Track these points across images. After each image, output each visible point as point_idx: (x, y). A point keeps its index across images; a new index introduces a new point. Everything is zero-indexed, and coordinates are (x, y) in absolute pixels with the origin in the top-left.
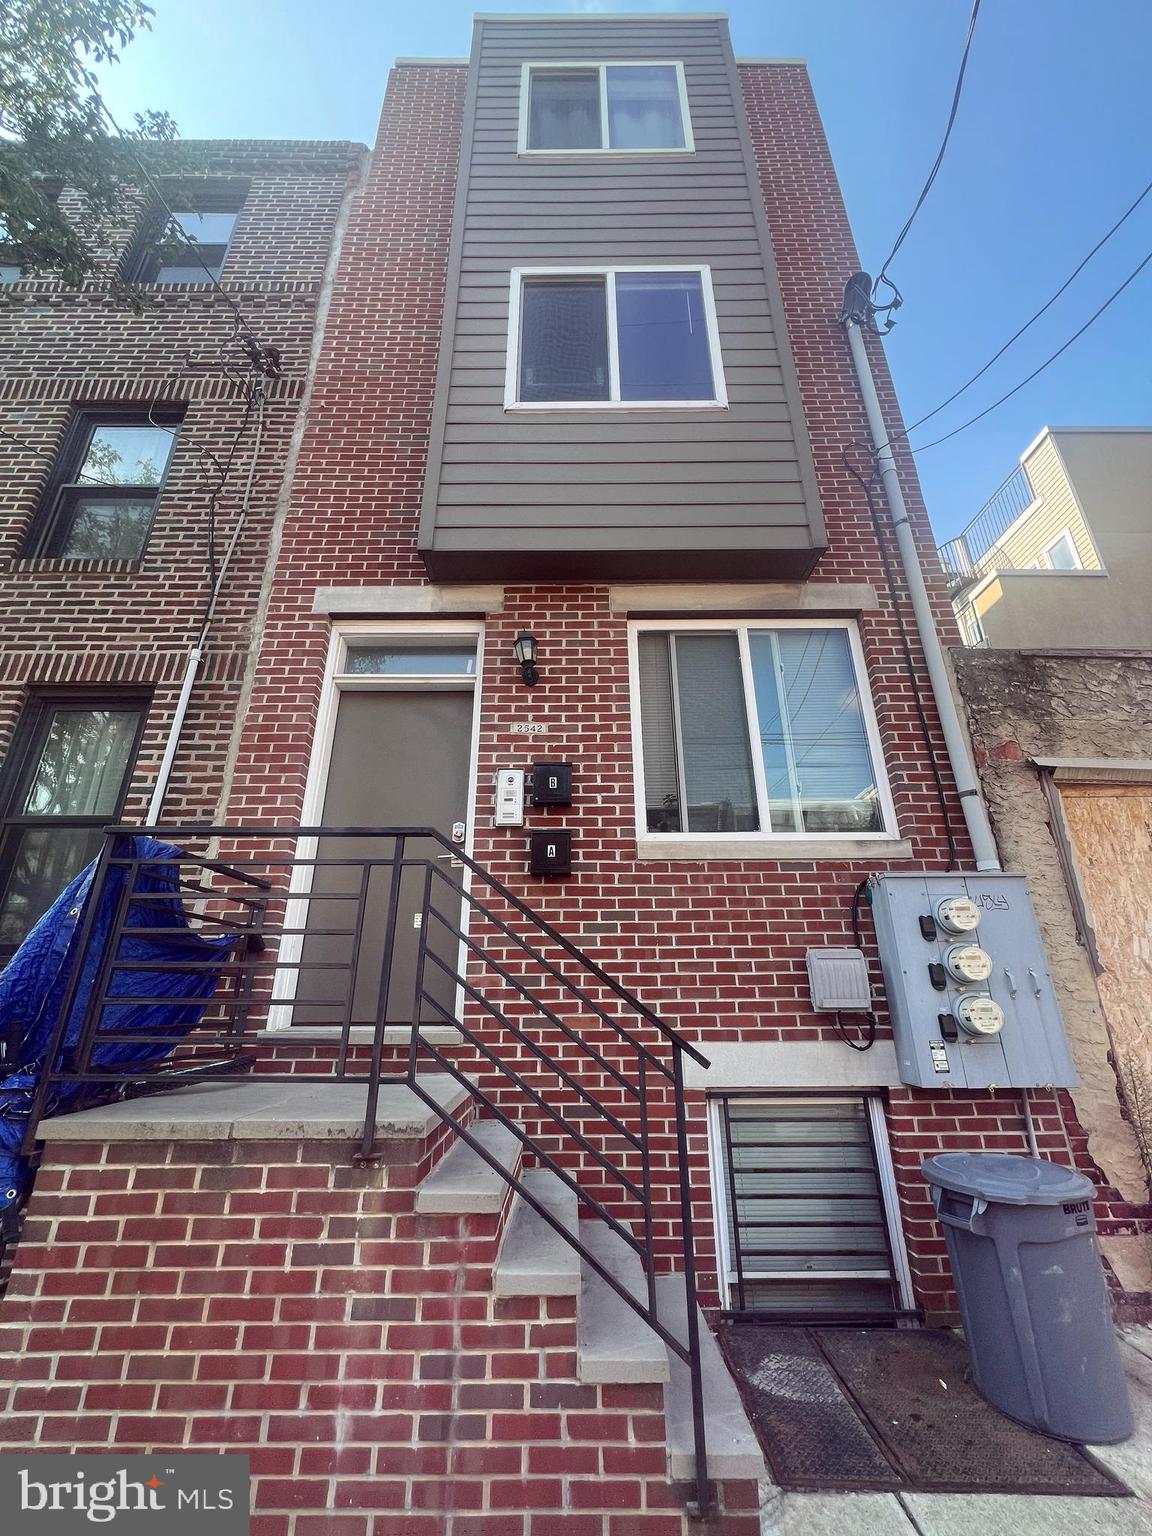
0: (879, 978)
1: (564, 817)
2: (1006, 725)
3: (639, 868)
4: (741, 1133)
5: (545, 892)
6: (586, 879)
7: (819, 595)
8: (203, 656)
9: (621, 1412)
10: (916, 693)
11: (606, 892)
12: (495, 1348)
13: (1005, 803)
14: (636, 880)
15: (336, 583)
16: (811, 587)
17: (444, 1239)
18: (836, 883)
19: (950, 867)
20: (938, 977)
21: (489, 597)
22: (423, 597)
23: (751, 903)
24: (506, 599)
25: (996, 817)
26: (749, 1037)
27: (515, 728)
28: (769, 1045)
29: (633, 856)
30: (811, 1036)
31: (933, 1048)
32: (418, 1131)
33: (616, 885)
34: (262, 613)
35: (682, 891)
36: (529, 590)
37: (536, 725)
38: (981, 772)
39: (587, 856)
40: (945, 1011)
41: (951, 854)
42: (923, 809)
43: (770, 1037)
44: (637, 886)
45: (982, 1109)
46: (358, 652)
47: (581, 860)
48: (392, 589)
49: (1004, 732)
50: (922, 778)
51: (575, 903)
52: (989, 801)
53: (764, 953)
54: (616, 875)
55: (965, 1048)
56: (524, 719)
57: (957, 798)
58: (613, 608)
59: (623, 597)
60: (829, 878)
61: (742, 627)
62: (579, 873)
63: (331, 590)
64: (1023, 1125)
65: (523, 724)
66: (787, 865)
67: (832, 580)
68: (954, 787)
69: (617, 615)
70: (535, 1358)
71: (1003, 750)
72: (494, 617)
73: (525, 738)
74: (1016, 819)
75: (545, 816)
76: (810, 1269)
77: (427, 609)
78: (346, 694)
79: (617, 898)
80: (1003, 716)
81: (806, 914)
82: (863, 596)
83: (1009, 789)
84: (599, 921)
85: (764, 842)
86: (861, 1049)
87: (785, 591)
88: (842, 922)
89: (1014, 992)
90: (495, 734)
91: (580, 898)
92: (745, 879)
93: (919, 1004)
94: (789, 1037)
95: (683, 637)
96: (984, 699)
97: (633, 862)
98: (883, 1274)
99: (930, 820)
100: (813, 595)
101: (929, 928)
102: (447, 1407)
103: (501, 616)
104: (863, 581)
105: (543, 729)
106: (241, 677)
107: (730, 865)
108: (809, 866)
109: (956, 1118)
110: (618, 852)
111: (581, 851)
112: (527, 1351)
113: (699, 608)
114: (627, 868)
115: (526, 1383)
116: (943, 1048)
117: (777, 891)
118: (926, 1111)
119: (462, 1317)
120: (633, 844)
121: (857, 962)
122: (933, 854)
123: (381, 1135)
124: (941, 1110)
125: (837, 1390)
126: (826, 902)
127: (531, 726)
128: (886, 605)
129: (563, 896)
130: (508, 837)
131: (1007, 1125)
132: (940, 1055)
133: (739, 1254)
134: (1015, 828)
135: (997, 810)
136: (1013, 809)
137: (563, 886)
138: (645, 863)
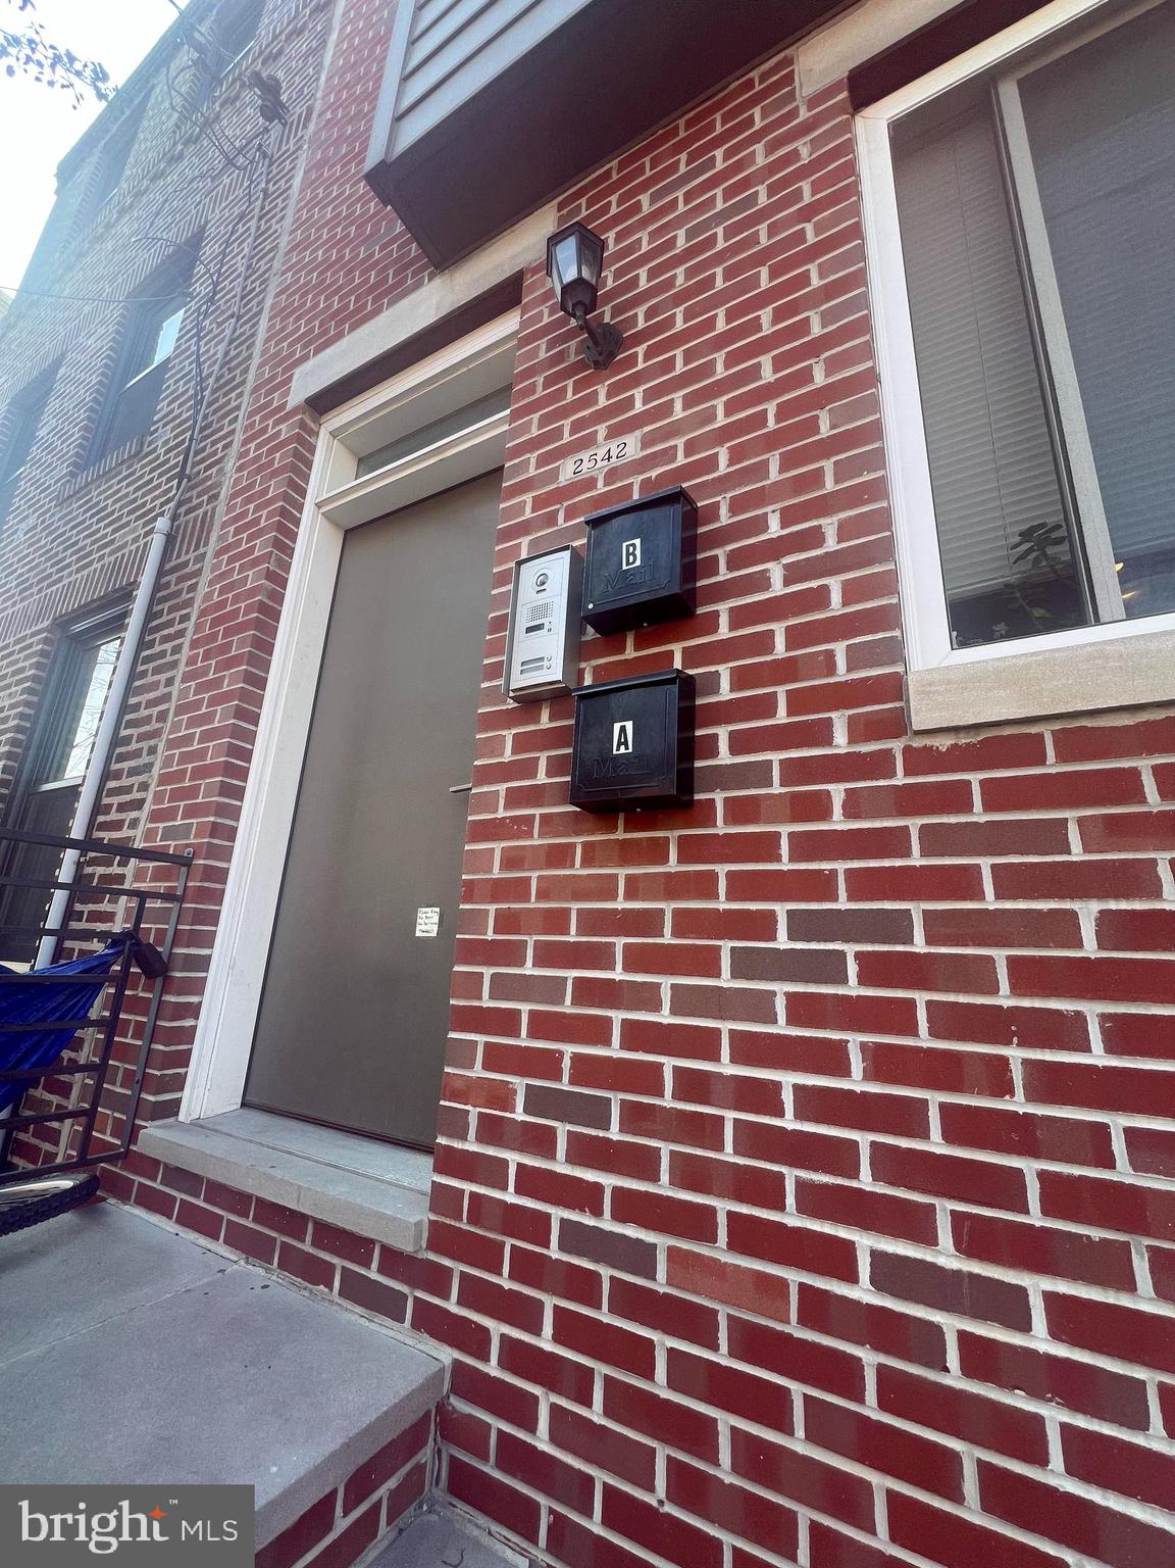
1: (679, 646)
3: (918, 760)
5: (627, 853)
6: (740, 811)
11: (805, 847)
14: (909, 801)
15: (318, 350)
21: (527, 239)
22: (426, 304)
27: (567, 471)
29: (897, 725)
33: (838, 822)
35: (1117, 830)
36: (608, 173)
37: (614, 446)
39: (739, 744)
44: (914, 824)
47: (725, 757)
48: (384, 316)
51: (705, 886)
54: (837, 791)
56: (589, 442)
58: (807, 92)
59: (833, 49)
62: (719, 797)
63: (310, 363)
65: (585, 455)
73: (590, 484)
75: (630, 652)
79: (841, 866)
84: (782, 942)
90: (528, 496)
91: (722, 869)
97: (896, 746)
105: (629, 447)
106: (206, 542)
110: (839, 720)
111: (723, 733)
114: (880, 764)
120: (895, 687)
127: (601, 452)
129: (673, 865)
130: (545, 721)
137: (673, 835)
138: (943, 743)
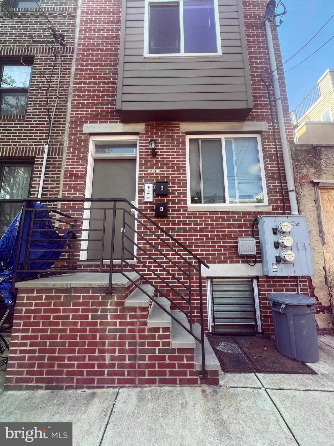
0: (259, 246)
1: (165, 199)
2: (305, 169)
3: (188, 214)
4: (216, 288)
5: (160, 221)
6: (172, 217)
7: (249, 126)
8: (49, 148)
9: (182, 355)
10: (278, 159)
11: (178, 221)
12: (148, 340)
13: (302, 194)
14: (187, 218)
15: (90, 123)
16: (246, 123)
17: (133, 313)
18: (248, 219)
19: (284, 213)
20: (277, 245)
21: (140, 127)
22: (119, 127)
23: (222, 224)
24: (146, 128)
25: (299, 198)
26: (220, 262)
27: (150, 171)
28: (225, 265)
29: (186, 211)
30: (238, 262)
31: (273, 265)
32: (124, 285)
33: (181, 219)
34: (67, 133)
35: (201, 221)
36: (153, 124)
37: (156, 170)
38: (296, 184)
39: (172, 211)
40: (278, 255)
41: (284, 210)
42: (277, 196)
43: (226, 262)
44: (187, 220)
45: (285, 282)
46: (99, 147)
47: (171, 212)
48: (108, 124)
49: (305, 171)
50: (277, 186)
51: (169, 225)
52: (297, 193)
53: (225, 239)
54: (181, 216)
55: (282, 265)
56: (153, 168)
57: (287, 193)
58: (181, 131)
59: (184, 127)
60: (246, 217)
61: (223, 137)
62: (170, 216)
63: (88, 125)
64: (297, 286)
65: (152, 170)
66: (233, 213)
67: (253, 121)
68: (287, 189)
69: (182, 133)
70: (159, 342)
71: (303, 177)
72: (142, 134)
73: (153, 174)
74: (305, 199)
75: (160, 198)
76: (233, 322)
77: (121, 132)
78: (96, 161)
79: (181, 223)
80: (305, 167)
81: (238, 228)
82: (263, 126)
83: (304, 190)
84: (176, 230)
85: (227, 206)
86: (252, 266)
87: (238, 124)
88: (249, 230)
89: (299, 249)
90: (144, 173)
91: (170, 223)
92: (220, 217)
93: (270, 253)
94: (231, 262)
95: (204, 141)
96: (299, 161)
97: (186, 213)
98: (253, 323)
99: (278, 199)
100: (247, 126)
101: (275, 231)
102: (136, 353)
103: (144, 134)
104: (264, 121)
105: (159, 171)
106: (62, 155)
107: (216, 213)
108: (240, 213)
109: (278, 284)
110: (182, 209)
111: (170, 209)
112: (157, 340)
113: (209, 130)
114: (185, 214)
115: (157, 348)
116: (276, 265)
117: (230, 221)
118: (269, 282)
119: (139, 332)
120: (186, 207)
121: (253, 241)
122: (278, 210)
123: (114, 286)
124: (273, 282)
125: (240, 350)
126: (245, 224)
127: (155, 170)
128: (270, 129)
129: (165, 223)
130: (148, 205)
131: (292, 286)
132: (275, 267)
133: (214, 319)
134: (304, 202)
135: (300, 196)
136: (304, 196)
137: (165, 219)
138: (190, 213)
